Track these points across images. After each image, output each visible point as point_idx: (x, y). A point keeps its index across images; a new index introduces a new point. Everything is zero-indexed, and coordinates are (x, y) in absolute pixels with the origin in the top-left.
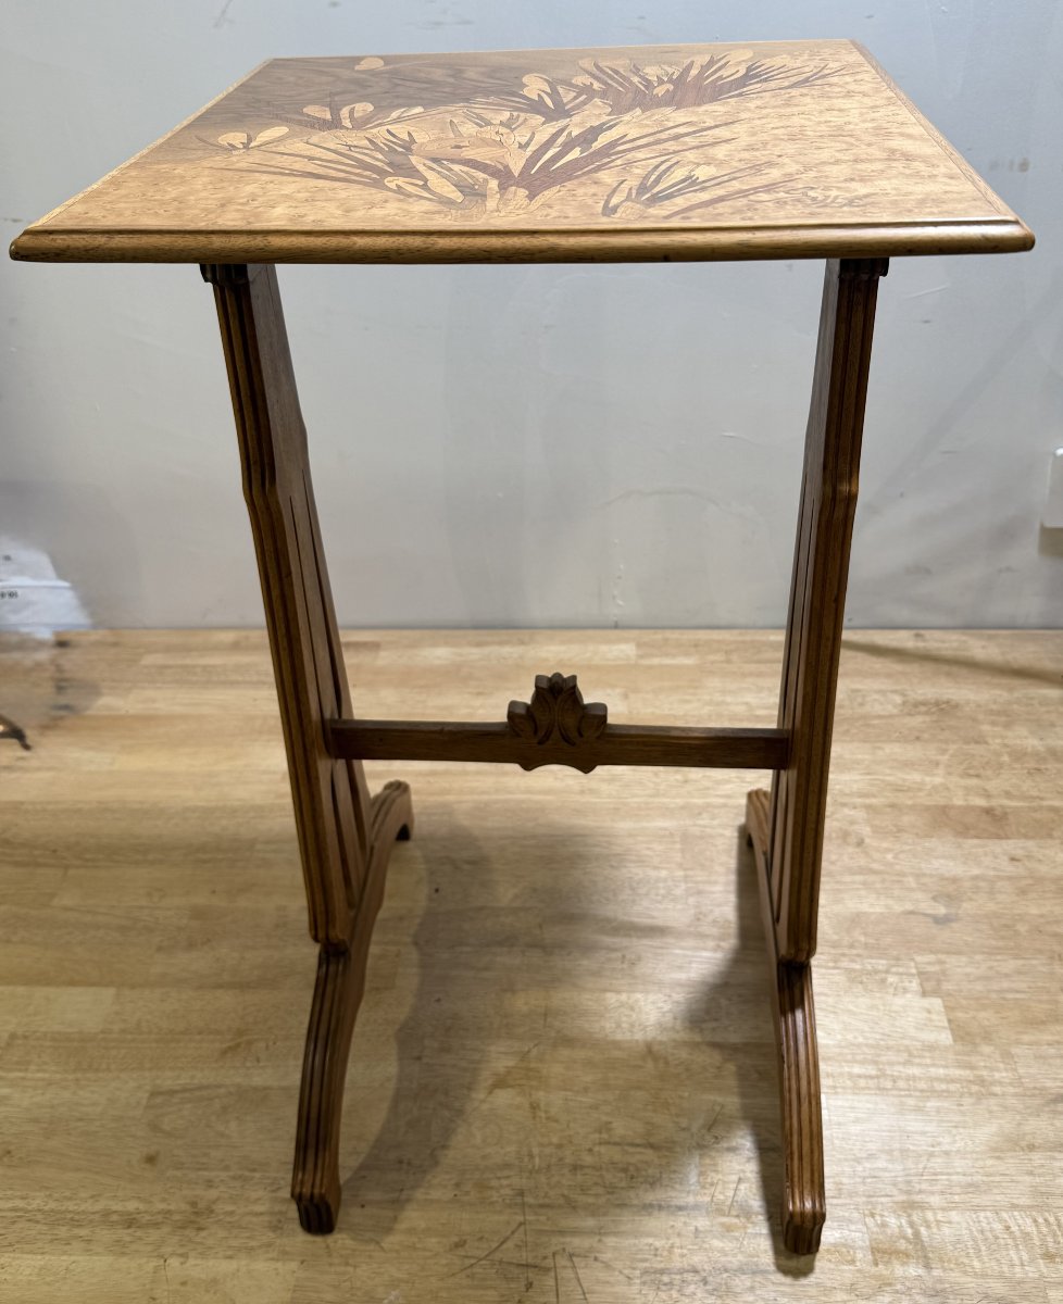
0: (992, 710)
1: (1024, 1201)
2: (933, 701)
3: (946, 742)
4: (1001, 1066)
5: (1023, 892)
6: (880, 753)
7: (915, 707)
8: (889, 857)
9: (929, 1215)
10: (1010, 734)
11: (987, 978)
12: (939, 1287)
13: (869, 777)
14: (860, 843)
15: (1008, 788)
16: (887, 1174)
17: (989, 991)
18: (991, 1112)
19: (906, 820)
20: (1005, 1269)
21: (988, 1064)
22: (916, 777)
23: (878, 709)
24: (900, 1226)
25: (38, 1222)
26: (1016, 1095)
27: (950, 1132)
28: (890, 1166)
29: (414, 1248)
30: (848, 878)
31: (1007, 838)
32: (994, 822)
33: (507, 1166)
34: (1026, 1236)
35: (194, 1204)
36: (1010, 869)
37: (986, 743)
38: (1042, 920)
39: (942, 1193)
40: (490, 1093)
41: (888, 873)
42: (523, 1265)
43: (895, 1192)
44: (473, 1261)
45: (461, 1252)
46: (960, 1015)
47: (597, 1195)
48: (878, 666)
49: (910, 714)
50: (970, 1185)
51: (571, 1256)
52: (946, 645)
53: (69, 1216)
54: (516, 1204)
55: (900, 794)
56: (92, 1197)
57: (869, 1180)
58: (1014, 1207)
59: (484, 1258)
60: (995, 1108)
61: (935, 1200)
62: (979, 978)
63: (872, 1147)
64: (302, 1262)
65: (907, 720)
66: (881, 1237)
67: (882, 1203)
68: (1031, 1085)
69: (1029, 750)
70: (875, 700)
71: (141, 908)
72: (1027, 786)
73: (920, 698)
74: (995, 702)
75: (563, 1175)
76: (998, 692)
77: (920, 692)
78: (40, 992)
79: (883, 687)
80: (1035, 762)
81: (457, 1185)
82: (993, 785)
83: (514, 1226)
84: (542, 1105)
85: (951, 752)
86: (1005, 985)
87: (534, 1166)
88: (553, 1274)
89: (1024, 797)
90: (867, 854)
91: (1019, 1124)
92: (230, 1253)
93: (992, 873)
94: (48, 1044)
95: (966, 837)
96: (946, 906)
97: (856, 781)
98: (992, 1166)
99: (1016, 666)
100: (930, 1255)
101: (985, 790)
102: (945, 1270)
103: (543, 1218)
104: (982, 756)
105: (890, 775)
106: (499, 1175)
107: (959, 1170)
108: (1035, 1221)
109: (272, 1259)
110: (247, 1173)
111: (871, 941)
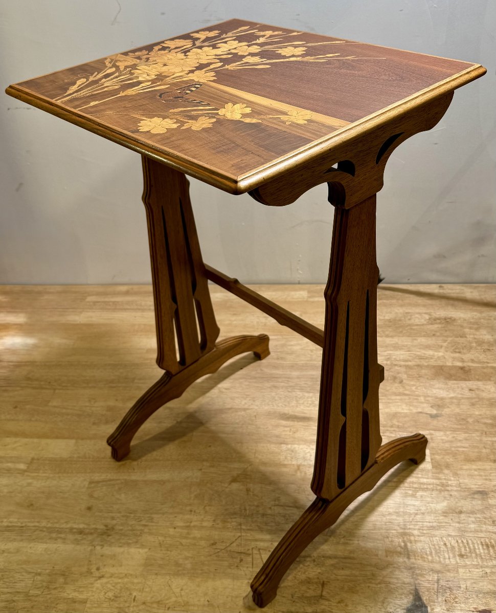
0: (471, 322)
1: (453, 534)
2: (443, 318)
3: (447, 336)
4: (452, 478)
5: (473, 405)
6: (415, 341)
7: (433, 321)
8: (414, 388)
9: (412, 538)
10: (478, 333)
11: (451, 442)
12: (412, 566)
13: (410, 353)
14: (401, 382)
15: (473, 358)
16: (396, 521)
17: (451, 447)
18: (445, 497)
19: (423, 371)
20: (442, 559)
21: (446, 478)
22: (431, 352)
23: (417, 321)
24: (399, 542)
25: (44, 531)
26: (456, 491)
27: (425, 505)
28: (398, 518)
29: (195, 545)
30: (393, 397)
31: (470, 381)
32: (464, 373)
33: (235, 513)
34: (453, 548)
35: (106, 526)
36: (468, 394)
37: (466, 337)
38: (480, 417)
39: (419, 529)
40: (230, 484)
41: (412, 395)
42: (239, 552)
43: (398, 528)
44: (219, 550)
45: (214, 547)
46: (437, 457)
47: (272, 526)
48: (420, 301)
49: (432, 324)
50: (431, 527)
51: (259, 549)
52: (454, 291)
53: (57, 529)
54: (238, 529)
55: (422, 360)
56: (66, 522)
57: (388, 523)
58: (449, 535)
59: (224, 550)
60: (447, 496)
61: (416, 532)
62: (447, 442)
63: (391, 510)
64: (150, 549)
65: (430, 327)
66: (390, 546)
67: (392, 533)
68: (464, 487)
69: (486, 341)
70: (417, 317)
71: (86, 406)
72: (482, 357)
73: (437, 316)
74: (473, 318)
75: (258, 518)
76: (475, 313)
77: (438, 313)
78: (44, 441)
79: (421, 311)
80: (486, 346)
81: (214, 521)
82: (467, 357)
83: (236, 538)
84: (251, 490)
85: (448, 341)
86: (459, 444)
87: (246, 514)
88: (251, 556)
89: (480, 362)
90: (404, 387)
91: (457, 503)
92: (120, 545)
93: (460, 396)
94: (47, 462)
95: (450, 380)
96: (436, 410)
97: (402, 354)
98: (442, 519)
99: (485, 301)
100: (411, 554)
101: (462, 359)
102: (415, 559)
103: (249, 535)
104: (463, 343)
105: (418, 352)
106: (232, 517)
107: (427, 520)
108: (457, 541)
109: (138, 548)
110: (128, 514)
111: (401, 424)
